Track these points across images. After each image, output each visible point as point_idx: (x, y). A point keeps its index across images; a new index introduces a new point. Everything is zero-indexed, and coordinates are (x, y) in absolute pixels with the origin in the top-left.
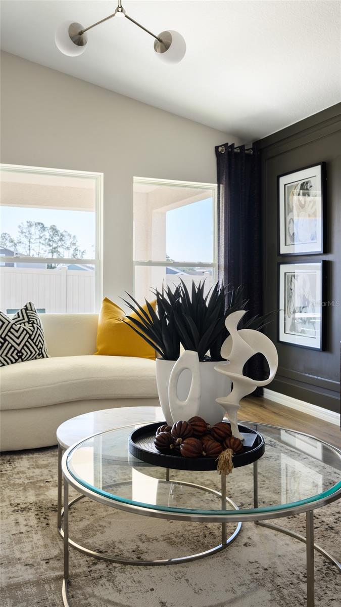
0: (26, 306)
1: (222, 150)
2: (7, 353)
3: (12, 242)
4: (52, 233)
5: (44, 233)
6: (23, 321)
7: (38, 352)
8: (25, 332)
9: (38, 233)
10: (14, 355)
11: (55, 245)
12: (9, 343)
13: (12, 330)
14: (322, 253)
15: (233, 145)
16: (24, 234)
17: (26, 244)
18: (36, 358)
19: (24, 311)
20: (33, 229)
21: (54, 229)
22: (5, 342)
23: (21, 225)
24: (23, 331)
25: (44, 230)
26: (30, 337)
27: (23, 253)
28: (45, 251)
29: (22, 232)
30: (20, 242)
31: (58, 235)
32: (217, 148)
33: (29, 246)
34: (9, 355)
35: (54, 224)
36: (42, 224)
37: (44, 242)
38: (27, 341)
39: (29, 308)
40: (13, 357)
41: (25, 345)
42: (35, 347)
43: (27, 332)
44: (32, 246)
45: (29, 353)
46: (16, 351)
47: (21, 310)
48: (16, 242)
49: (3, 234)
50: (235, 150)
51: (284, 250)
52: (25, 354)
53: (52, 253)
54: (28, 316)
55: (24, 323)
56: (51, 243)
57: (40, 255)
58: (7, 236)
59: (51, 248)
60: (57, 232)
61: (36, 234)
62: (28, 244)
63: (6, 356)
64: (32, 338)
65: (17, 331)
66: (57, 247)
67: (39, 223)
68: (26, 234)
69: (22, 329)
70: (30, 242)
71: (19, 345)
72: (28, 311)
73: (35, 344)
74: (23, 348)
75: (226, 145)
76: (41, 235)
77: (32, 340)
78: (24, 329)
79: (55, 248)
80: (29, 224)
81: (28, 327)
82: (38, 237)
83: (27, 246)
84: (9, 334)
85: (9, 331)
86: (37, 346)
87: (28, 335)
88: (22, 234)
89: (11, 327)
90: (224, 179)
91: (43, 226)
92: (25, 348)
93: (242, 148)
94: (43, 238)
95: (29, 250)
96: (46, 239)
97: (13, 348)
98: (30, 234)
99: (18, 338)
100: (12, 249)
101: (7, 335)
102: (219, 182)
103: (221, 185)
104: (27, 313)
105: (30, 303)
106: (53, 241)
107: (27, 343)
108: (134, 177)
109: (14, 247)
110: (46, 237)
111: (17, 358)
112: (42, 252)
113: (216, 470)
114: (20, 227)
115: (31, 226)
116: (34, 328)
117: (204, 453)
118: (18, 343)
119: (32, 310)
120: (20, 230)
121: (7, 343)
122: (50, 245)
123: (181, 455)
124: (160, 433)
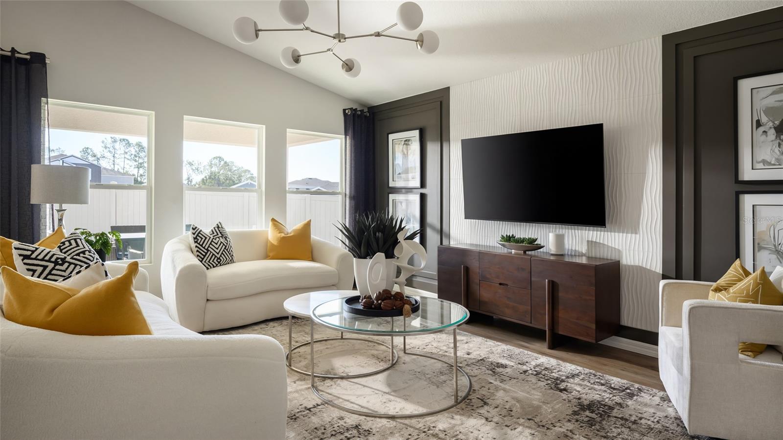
0: (217, 225)
1: (349, 112)
2: (210, 260)
3: (95, 156)
4: (137, 150)
5: (129, 149)
6: (218, 236)
7: (231, 258)
8: (222, 244)
9: (123, 149)
10: (215, 261)
11: (141, 161)
12: (211, 252)
13: (213, 243)
14: (420, 187)
15: (356, 109)
16: (108, 149)
17: (110, 159)
18: (229, 263)
19: (216, 228)
20: (117, 145)
21: (140, 146)
22: (208, 252)
23: (105, 140)
24: (220, 244)
25: (130, 145)
26: (225, 248)
27: (107, 168)
28: (131, 166)
29: (106, 147)
30: (104, 157)
31: (144, 152)
32: (344, 110)
33: (114, 161)
34: (211, 261)
35: (140, 141)
36: (127, 140)
37: (129, 158)
38: (224, 251)
39: (220, 227)
40: (215, 263)
41: (222, 253)
42: (229, 255)
43: (224, 244)
44: (117, 161)
45: (225, 259)
46: (216, 258)
47: (214, 228)
48: (99, 157)
49: (85, 148)
50: (358, 113)
51: (391, 184)
52: (222, 260)
53: (138, 168)
54: (221, 233)
55: (219, 237)
56: (137, 159)
57: (125, 170)
58: (89, 150)
59: (137, 163)
60: (143, 148)
61: (120, 149)
62: (112, 159)
63: (209, 262)
64: (227, 248)
65: (217, 244)
66: (143, 163)
67: (124, 140)
68: (111, 150)
69: (220, 242)
70: (114, 157)
71: (218, 254)
72: (220, 229)
73: (229, 252)
74: (221, 256)
75: (351, 109)
76: (127, 151)
77: (227, 250)
78: (221, 242)
79: (141, 164)
80: (113, 140)
81: (222, 240)
82: (123, 152)
83: (111, 161)
84: (211, 246)
85: (211, 244)
86: (230, 254)
87: (224, 247)
88: (106, 149)
89: (212, 241)
90: (350, 133)
91: (129, 143)
92: (222, 255)
93: (362, 111)
94: (128, 154)
95: (114, 164)
96: (132, 155)
97: (214, 256)
98: (115, 149)
99: (217, 249)
100: (95, 163)
101: (209, 246)
102: (346, 134)
103: (348, 137)
104: (219, 231)
105: (220, 223)
106: (139, 157)
107: (224, 252)
108: (287, 129)
109: (97, 161)
110: (132, 153)
111: (217, 263)
112: (127, 167)
113: (402, 315)
114: (103, 142)
115: (115, 141)
116: (227, 241)
117: (394, 308)
118: (218, 252)
119: (222, 228)
120: (103, 145)
121: (209, 252)
122: (135, 161)
123: (382, 309)
124: (364, 300)
